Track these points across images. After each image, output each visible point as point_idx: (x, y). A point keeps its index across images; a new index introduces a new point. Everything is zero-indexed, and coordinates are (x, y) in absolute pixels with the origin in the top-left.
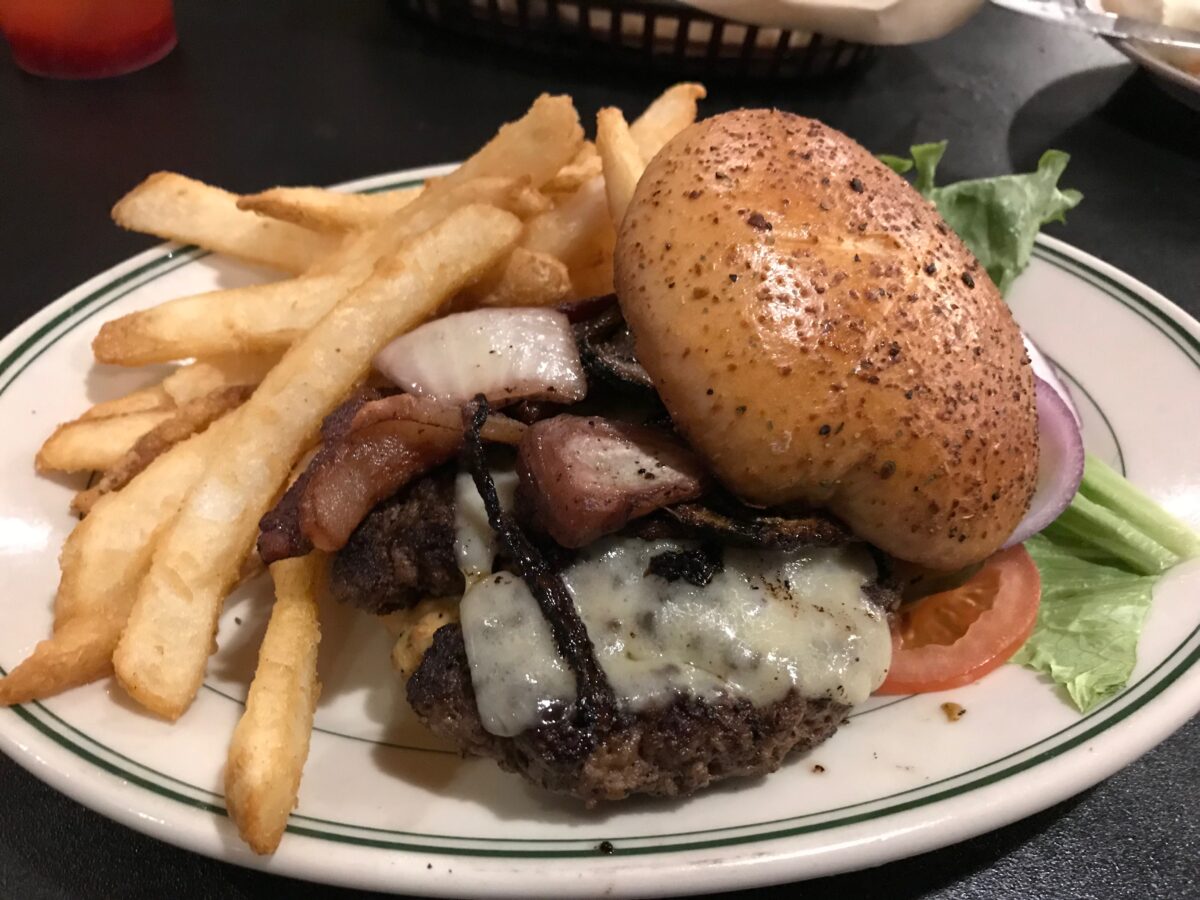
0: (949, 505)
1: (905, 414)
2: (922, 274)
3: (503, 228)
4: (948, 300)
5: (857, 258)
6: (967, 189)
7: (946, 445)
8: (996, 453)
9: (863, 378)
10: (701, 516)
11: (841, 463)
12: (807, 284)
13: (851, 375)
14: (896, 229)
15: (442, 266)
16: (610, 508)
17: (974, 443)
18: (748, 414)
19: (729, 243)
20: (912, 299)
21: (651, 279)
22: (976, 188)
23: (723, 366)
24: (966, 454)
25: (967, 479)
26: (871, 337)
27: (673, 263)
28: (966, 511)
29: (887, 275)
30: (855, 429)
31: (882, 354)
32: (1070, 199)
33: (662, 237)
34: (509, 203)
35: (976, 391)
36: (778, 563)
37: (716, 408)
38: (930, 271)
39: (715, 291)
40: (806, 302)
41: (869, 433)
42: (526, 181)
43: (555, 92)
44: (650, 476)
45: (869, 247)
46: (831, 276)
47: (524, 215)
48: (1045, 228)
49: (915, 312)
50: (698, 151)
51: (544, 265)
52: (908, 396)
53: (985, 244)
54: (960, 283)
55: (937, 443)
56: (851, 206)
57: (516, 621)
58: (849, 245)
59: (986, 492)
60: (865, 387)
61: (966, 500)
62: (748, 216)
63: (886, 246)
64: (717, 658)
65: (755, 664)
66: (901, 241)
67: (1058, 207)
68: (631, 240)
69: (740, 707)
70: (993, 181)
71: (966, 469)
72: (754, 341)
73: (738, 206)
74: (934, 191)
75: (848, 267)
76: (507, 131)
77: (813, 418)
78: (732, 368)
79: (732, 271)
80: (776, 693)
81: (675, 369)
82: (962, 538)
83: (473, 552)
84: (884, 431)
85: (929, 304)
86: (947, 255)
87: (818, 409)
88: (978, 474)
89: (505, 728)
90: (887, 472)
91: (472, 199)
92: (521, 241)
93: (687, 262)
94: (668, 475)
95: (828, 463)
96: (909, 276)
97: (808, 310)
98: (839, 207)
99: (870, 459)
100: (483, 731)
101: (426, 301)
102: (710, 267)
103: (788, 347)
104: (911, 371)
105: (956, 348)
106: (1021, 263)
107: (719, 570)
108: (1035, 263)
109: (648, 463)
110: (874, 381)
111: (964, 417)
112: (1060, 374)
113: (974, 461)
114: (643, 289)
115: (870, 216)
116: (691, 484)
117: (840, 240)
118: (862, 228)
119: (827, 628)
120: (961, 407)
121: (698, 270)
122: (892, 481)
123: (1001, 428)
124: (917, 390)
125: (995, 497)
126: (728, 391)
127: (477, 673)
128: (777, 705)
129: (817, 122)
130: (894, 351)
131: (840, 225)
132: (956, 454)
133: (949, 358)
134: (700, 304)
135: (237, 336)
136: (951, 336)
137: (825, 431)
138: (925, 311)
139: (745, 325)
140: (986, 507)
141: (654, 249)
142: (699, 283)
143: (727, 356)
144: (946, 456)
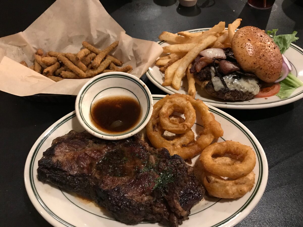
0: (268, 73)
1: (264, 62)
2: (268, 47)
3: (215, 38)
4: (271, 50)
5: (260, 45)
6: (281, 36)
7: (269, 66)
8: (275, 68)
9: (259, 58)
10: (239, 72)
11: (256, 67)
12: (254, 47)
13: (258, 57)
14: (266, 42)
15: (207, 43)
16: (230, 70)
17: (272, 67)
18: (246, 61)
19: (246, 42)
20: (267, 50)
21: (236, 46)
22: (282, 36)
23: (244, 55)
24: (271, 68)
25: (271, 71)
26: (261, 54)
27: (239, 44)
28: (270, 75)
29: (264, 47)
30: (258, 64)
31: (262, 55)
32: (297, 38)
33: (238, 41)
34: (215, 35)
35: (273, 61)
36: (247, 79)
37: (242, 60)
38: (269, 47)
39: (243, 47)
40: (254, 49)
41: (260, 64)
42: (218, 32)
43: (223, 21)
44: (234, 67)
45: (262, 44)
46: (257, 47)
47: (217, 37)
48: (293, 43)
49: (267, 51)
50: (242, 32)
51: (219, 44)
52: (265, 60)
53: (282, 44)
54: (273, 49)
55: (267, 66)
56: (260, 39)
57: (218, 81)
58: (260, 43)
59: (273, 73)
60: (259, 59)
61: (271, 73)
62: (248, 39)
63: (264, 43)
64: (240, 87)
65: (244, 88)
66: (266, 43)
67: (295, 40)
68: (234, 41)
69: (242, 92)
70: (285, 35)
71: (271, 70)
72: (247, 53)
73: (247, 38)
74: (275, 36)
75: (259, 46)
76: (216, 26)
77: (253, 62)
78: (245, 56)
79: (246, 45)
80: (246, 91)
81: (238, 56)
82: (270, 78)
83: (213, 74)
84: (261, 64)
85: (269, 50)
86: (272, 45)
87: (254, 61)
88: (272, 70)
89: (217, 90)
90: (261, 69)
91: (211, 35)
92: (217, 40)
93: (240, 44)
94: (236, 67)
95: (255, 67)
96: (266, 47)
97: (254, 50)
98: (259, 39)
99: (259, 67)
100: (215, 91)
101: (205, 47)
102: (243, 45)
103: (251, 54)
104: (265, 58)
105: (271, 56)
106: (288, 47)
107: (241, 78)
108: (290, 48)
109: (234, 66)
110: (261, 58)
111: (271, 64)
112: (291, 64)
113: (272, 69)
114: (235, 47)
115: (263, 40)
116: (239, 68)
117: (258, 43)
118: (261, 41)
119: (252, 86)
120: (271, 62)
121: (242, 45)
122: (262, 70)
123: (276, 66)
124: (266, 60)
125: (274, 74)
126: (244, 58)
127: (214, 85)
128: (246, 92)
129: (258, 28)
130: (263, 55)
131: (259, 41)
132: (270, 68)
133: (270, 57)
134: (242, 49)
135: (180, 50)
136: (271, 54)
137: (254, 63)
138: (268, 51)
139: (247, 51)
140: (273, 75)
141: (237, 43)
142: (242, 46)
143: (244, 54)
144: (269, 68)
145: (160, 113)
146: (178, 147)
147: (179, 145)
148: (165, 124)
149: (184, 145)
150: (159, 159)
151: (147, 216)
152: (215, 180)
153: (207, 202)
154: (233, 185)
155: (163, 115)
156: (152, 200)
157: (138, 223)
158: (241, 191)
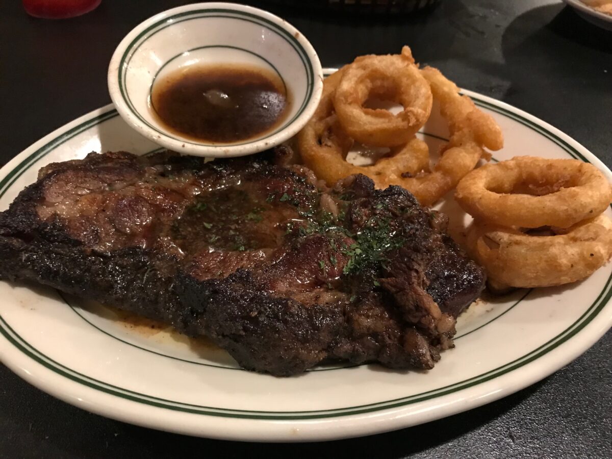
145: (337, 96)
146: (391, 177)
147: (394, 173)
148: (354, 117)
149: (408, 173)
150: (347, 203)
151: (337, 343)
152: (511, 240)
153: (489, 306)
154: (565, 244)
155: (346, 98)
156: (346, 299)
157: (308, 371)
158: (592, 255)
